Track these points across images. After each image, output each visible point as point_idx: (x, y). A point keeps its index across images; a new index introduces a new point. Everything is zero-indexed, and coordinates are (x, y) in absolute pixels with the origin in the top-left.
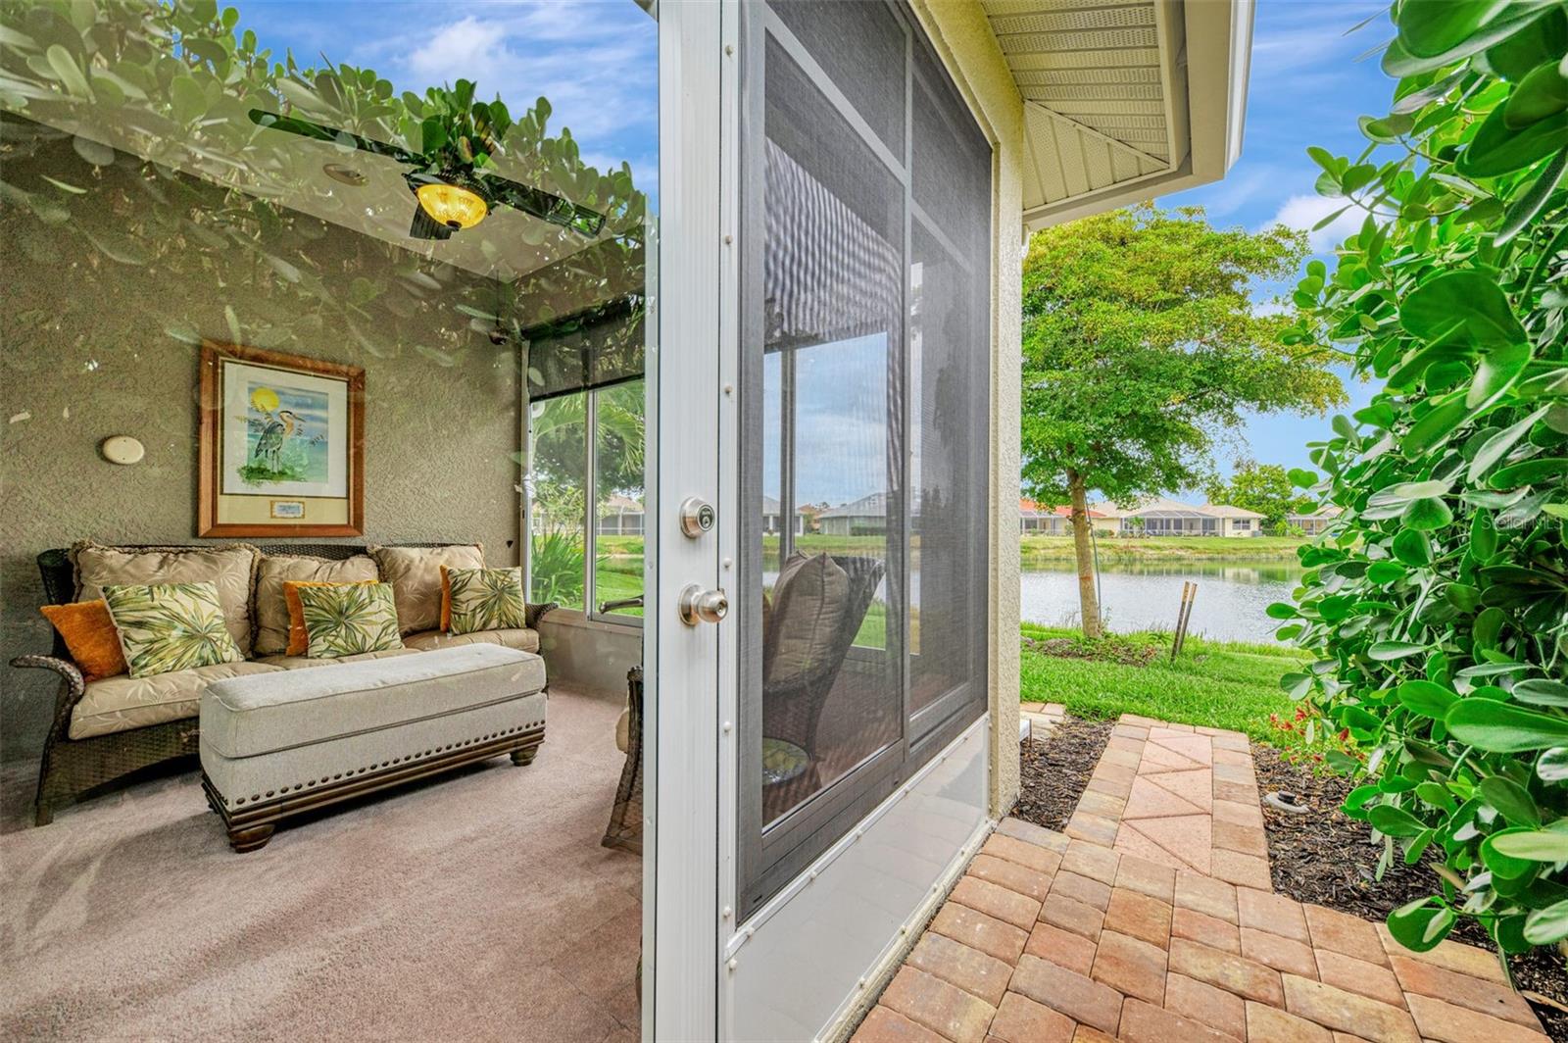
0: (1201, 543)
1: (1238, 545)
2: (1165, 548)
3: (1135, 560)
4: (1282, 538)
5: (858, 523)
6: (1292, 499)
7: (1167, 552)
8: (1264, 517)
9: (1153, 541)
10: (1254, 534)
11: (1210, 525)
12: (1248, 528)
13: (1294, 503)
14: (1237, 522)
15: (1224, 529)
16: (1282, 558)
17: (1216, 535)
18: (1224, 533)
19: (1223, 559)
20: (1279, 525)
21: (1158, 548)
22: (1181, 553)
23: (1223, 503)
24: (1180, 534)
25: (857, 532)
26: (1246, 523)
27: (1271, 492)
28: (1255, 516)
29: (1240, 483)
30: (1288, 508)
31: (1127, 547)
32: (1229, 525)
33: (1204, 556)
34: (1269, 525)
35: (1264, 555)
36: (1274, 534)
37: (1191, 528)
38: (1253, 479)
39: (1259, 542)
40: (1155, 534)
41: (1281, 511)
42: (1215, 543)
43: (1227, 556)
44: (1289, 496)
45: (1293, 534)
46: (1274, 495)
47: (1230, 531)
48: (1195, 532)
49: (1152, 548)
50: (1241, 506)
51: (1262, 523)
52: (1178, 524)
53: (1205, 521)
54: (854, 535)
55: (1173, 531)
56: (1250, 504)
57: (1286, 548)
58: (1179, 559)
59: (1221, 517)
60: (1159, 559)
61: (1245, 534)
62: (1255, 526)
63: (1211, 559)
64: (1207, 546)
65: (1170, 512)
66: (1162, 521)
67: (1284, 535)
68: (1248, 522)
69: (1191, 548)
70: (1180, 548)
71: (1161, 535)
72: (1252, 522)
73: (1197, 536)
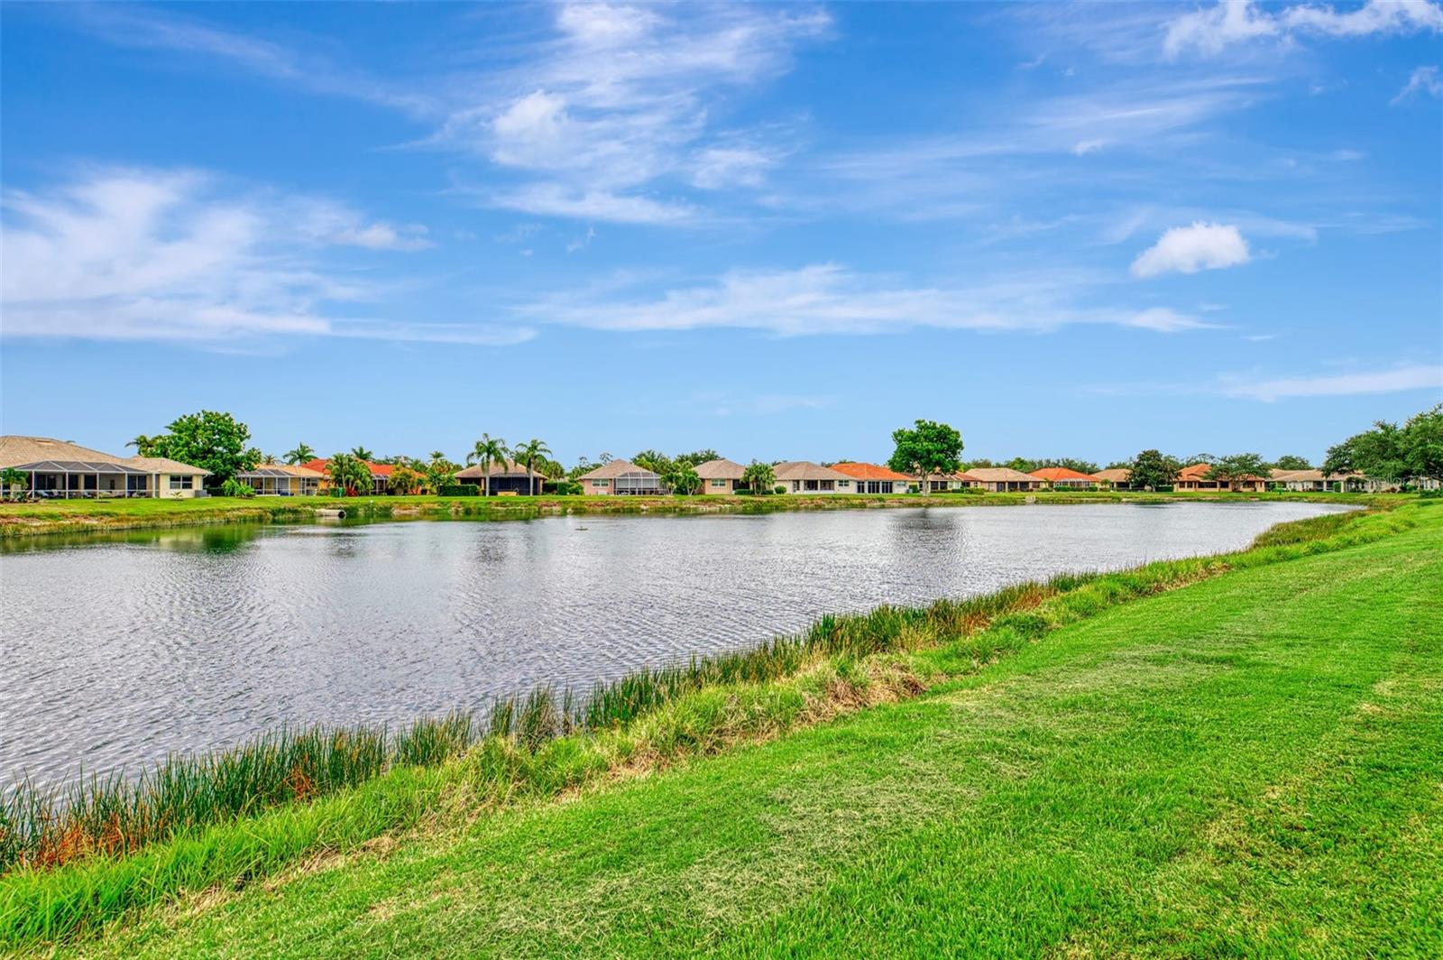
0: (123, 507)
1: (176, 508)
2: (65, 516)
4: (229, 499)
6: (240, 454)
7: (68, 522)
8: (208, 473)
9: (45, 507)
10: (197, 494)
11: (139, 482)
12: (189, 486)
13: (243, 457)
14: (174, 478)
15: (158, 487)
16: (228, 522)
17: (148, 496)
18: (158, 494)
19: (154, 527)
20: (227, 484)
21: (51, 516)
22: (93, 522)
23: (159, 455)
24: (93, 496)
26: (187, 481)
27: (218, 445)
28: (197, 471)
29: (180, 432)
30: (237, 464)
32: (165, 482)
33: (125, 525)
34: (214, 485)
35: (208, 519)
36: (220, 493)
37: (113, 488)
38: (197, 427)
39: (202, 504)
40: (51, 496)
41: (229, 467)
42: (142, 507)
43: (159, 523)
44: (238, 451)
45: (242, 493)
46: (220, 449)
47: (166, 490)
48: (117, 492)
49: (38, 517)
50: (182, 459)
51: (206, 480)
52: (91, 481)
53: (132, 478)
55: (83, 491)
56: (193, 457)
57: (234, 510)
59: (155, 472)
61: (186, 494)
62: (197, 484)
63: (136, 528)
64: (131, 510)
65: (78, 464)
66: (64, 475)
67: (232, 494)
68: (189, 479)
69: (108, 514)
70: (92, 515)
71: (61, 497)
72: (195, 479)
73: (119, 497)
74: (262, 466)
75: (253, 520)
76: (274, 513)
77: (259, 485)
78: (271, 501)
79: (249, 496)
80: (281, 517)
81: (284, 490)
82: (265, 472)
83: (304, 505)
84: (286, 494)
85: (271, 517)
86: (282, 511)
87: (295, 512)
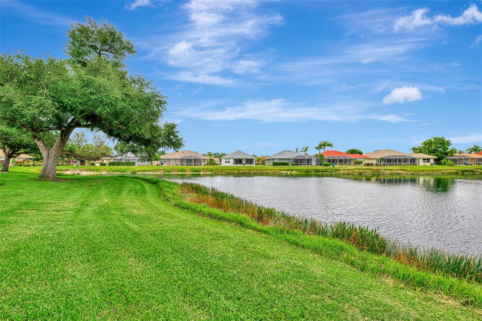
0: (408, 168)
1: (425, 168)
2: (393, 170)
3: (380, 174)
4: (444, 166)
5: (276, 161)
6: (447, 151)
7: (394, 171)
8: (436, 157)
9: (389, 167)
10: (432, 164)
11: (413, 161)
12: (429, 162)
13: (449, 152)
14: (424, 159)
15: (419, 162)
16: (443, 174)
17: (416, 165)
18: (419, 164)
19: (418, 174)
20: (443, 161)
21: (390, 170)
22: (401, 172)
23: (419, 152)
24: (401, 164)
25: (275, 164)
26: (428, 160)
27: (439, 148)
28: (432, 157)
29: (426, 145)
30: (446, 154)
31: (377, 169)
32: (421, 161)
33: (410, 173)
34: (438, 161)
35: (436, 172)
36: (440, 164)
37: (406, 162)
38: (432, 143)
39: (433, 167)
40: (390, 165)
41: (443, 155)
42: (414, 168)
43: (419, 173)
44: (447, 149)
45: (448, 164)
46: (440, 149)
47: (421, 163)
48: (407, 163)
49: (387, 170)
50: (426, 153)
51: (435, 160)
52: (400, 160)
53: (411, 159)
54: (274, 165)
55: (398, 163)
56: (430, 153)
57: (445, 170)
58: (399, 174)
59: (418, 158)
60: (390, 174)
61: (428, 164)
62: (432, 161)
63: (412, 174)
64: (411, 169)
65: (397, 156)
66: (393, 159)
67: (445, 164)
68: (429, 159)
69: (404, 170)
70: (400, 170)
71: (393, 165)
72: (431, 160)
73: (407, 165)
74: (457, 154)
75: (453, 174)
76: (462, 171)
77: (455, 161)
78: (462, 167)
79: (452, 165)
80: (465, 173)
81: (467, 163)
82: (458, 156)
83: (477, 169)
84: (468, 165)
85: (461, 173)
86: (467, 171)
87: (473, 171)
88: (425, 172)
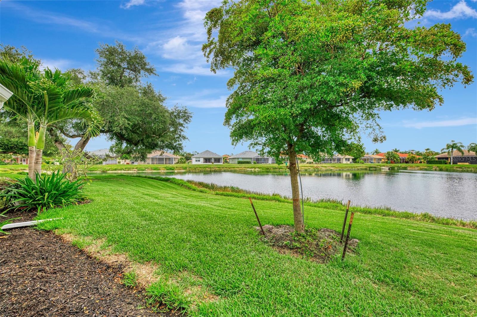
0: (337, 165)
1: (346, 166)
3: (319, 170)
5: (240, 160)
7: (328, 168)
8: (353, 158)
9: (324, 165)
10: (351, 163)
12: (349, 161)
14: (346, 159)
16: (358, 169)
17: (341, 163)
19: (343, 170)
20: (357, 160)
21: (325, 167)
24: (331, 163)
28: (351, 157)
31: (317, 167)
32: (344, 160)
33: (337, 169)
34: (354, 160)
35: (353, 169)
36: (356, 162)
37: (334, 161)
39: (352, 165)
40: (324, 163)
41: (358, 156)
42: (340, 165)
45: (361, 162)
47: (344, 162)
48: (335, 162)
49: (324, 167)
53: (338, 159)
54: (238, 164)
55: (329, 162)
56: (350, 154)
57: (359, 166)
58: (331, 170)
59: (342, 158)
60: (326, 170)
61: (349, 162)
62: (351, 160)
63: (340, 170)
66: (326, 159)
67: (358, 163)
68: (349, 159)
69: (334, 167)
70: (332, 167)
71: (326, 163)
72: (350, 159)
73: (335, 163)
74: (366, 155)
75: (364, 169)
76: (370, 168)
77: (365, 160)
78: (368, 164)
79: (363, 163)
80: (371, 169)
81: (371, 162)
82: (367, 157)
83: (378, 166)
84: (372, 163)
85: (368, 168)
86: (372, 167)
87: (375, 167)
88: (347, 169)
